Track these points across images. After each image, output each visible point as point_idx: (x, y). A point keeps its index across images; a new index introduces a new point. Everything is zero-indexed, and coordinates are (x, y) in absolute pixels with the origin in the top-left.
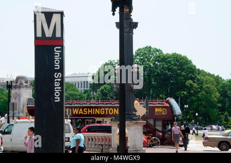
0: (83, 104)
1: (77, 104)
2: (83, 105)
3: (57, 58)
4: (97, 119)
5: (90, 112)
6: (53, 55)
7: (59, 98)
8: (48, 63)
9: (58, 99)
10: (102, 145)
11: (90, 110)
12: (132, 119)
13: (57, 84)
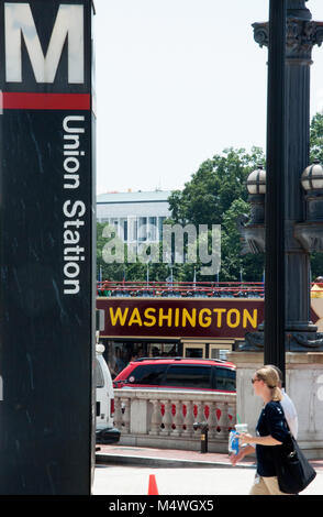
0: (141, 293)
1: (123, 293)
2: (144, 298)
3: (71, 152)
4: (190, 343)
5: (165, 321)
6: (59, 141)
7: (76, 283)
8: (42, 170)
9: (73, 287)
10: (205, 430)
11: (166, 313)
12: (303, 346)
13: (71, 239)
